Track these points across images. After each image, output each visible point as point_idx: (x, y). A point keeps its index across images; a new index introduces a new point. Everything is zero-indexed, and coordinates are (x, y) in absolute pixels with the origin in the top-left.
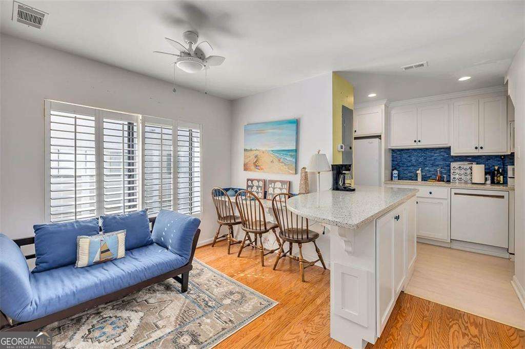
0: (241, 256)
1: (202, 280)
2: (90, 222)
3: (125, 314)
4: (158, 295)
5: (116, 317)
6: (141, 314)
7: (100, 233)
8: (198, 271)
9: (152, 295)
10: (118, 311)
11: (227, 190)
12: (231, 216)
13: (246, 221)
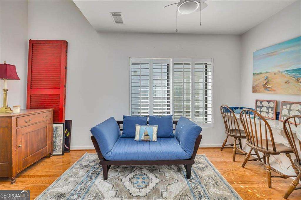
0: (245, 166)
1: (204, 174)
2: (143, 118)
3: (151, 175)
4: (172, 172)
5: (147, 175)
6: (158, 181)
7: (148, 125)
8: (203, 166)
9: (169, 170)
10: (149, 172)
11: (236, 108)
12: (236, 130)
13: (254, 137)
